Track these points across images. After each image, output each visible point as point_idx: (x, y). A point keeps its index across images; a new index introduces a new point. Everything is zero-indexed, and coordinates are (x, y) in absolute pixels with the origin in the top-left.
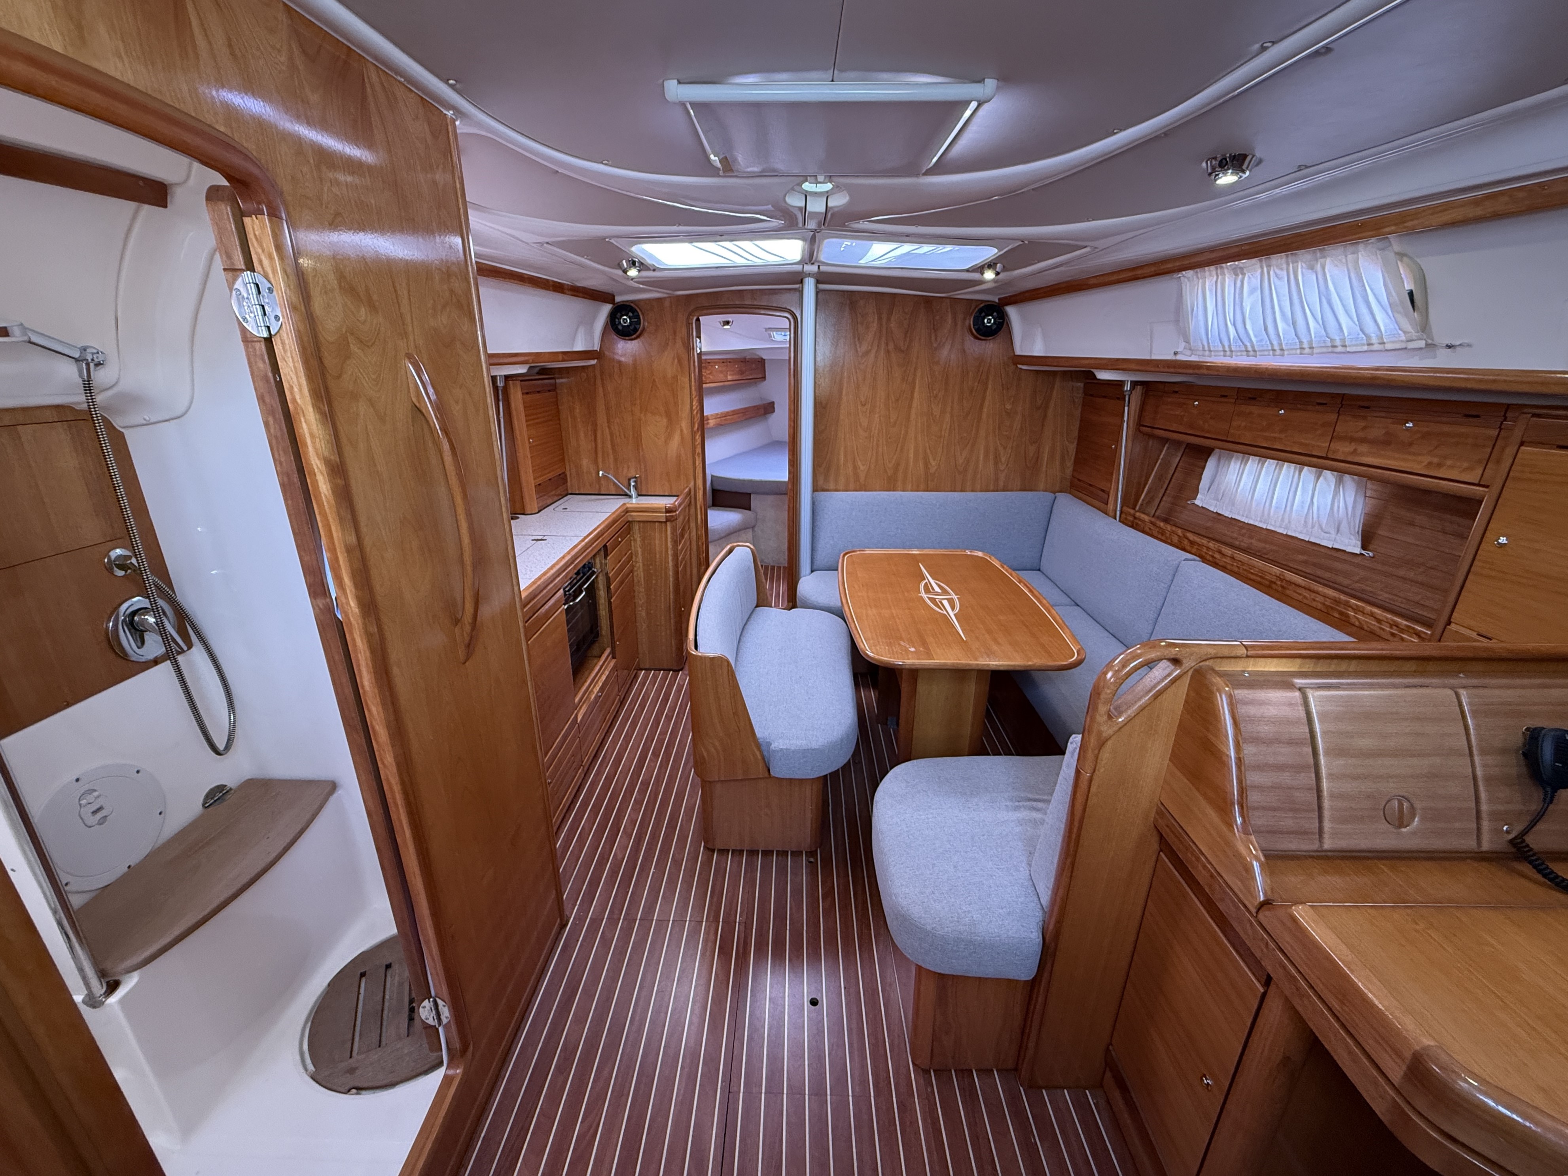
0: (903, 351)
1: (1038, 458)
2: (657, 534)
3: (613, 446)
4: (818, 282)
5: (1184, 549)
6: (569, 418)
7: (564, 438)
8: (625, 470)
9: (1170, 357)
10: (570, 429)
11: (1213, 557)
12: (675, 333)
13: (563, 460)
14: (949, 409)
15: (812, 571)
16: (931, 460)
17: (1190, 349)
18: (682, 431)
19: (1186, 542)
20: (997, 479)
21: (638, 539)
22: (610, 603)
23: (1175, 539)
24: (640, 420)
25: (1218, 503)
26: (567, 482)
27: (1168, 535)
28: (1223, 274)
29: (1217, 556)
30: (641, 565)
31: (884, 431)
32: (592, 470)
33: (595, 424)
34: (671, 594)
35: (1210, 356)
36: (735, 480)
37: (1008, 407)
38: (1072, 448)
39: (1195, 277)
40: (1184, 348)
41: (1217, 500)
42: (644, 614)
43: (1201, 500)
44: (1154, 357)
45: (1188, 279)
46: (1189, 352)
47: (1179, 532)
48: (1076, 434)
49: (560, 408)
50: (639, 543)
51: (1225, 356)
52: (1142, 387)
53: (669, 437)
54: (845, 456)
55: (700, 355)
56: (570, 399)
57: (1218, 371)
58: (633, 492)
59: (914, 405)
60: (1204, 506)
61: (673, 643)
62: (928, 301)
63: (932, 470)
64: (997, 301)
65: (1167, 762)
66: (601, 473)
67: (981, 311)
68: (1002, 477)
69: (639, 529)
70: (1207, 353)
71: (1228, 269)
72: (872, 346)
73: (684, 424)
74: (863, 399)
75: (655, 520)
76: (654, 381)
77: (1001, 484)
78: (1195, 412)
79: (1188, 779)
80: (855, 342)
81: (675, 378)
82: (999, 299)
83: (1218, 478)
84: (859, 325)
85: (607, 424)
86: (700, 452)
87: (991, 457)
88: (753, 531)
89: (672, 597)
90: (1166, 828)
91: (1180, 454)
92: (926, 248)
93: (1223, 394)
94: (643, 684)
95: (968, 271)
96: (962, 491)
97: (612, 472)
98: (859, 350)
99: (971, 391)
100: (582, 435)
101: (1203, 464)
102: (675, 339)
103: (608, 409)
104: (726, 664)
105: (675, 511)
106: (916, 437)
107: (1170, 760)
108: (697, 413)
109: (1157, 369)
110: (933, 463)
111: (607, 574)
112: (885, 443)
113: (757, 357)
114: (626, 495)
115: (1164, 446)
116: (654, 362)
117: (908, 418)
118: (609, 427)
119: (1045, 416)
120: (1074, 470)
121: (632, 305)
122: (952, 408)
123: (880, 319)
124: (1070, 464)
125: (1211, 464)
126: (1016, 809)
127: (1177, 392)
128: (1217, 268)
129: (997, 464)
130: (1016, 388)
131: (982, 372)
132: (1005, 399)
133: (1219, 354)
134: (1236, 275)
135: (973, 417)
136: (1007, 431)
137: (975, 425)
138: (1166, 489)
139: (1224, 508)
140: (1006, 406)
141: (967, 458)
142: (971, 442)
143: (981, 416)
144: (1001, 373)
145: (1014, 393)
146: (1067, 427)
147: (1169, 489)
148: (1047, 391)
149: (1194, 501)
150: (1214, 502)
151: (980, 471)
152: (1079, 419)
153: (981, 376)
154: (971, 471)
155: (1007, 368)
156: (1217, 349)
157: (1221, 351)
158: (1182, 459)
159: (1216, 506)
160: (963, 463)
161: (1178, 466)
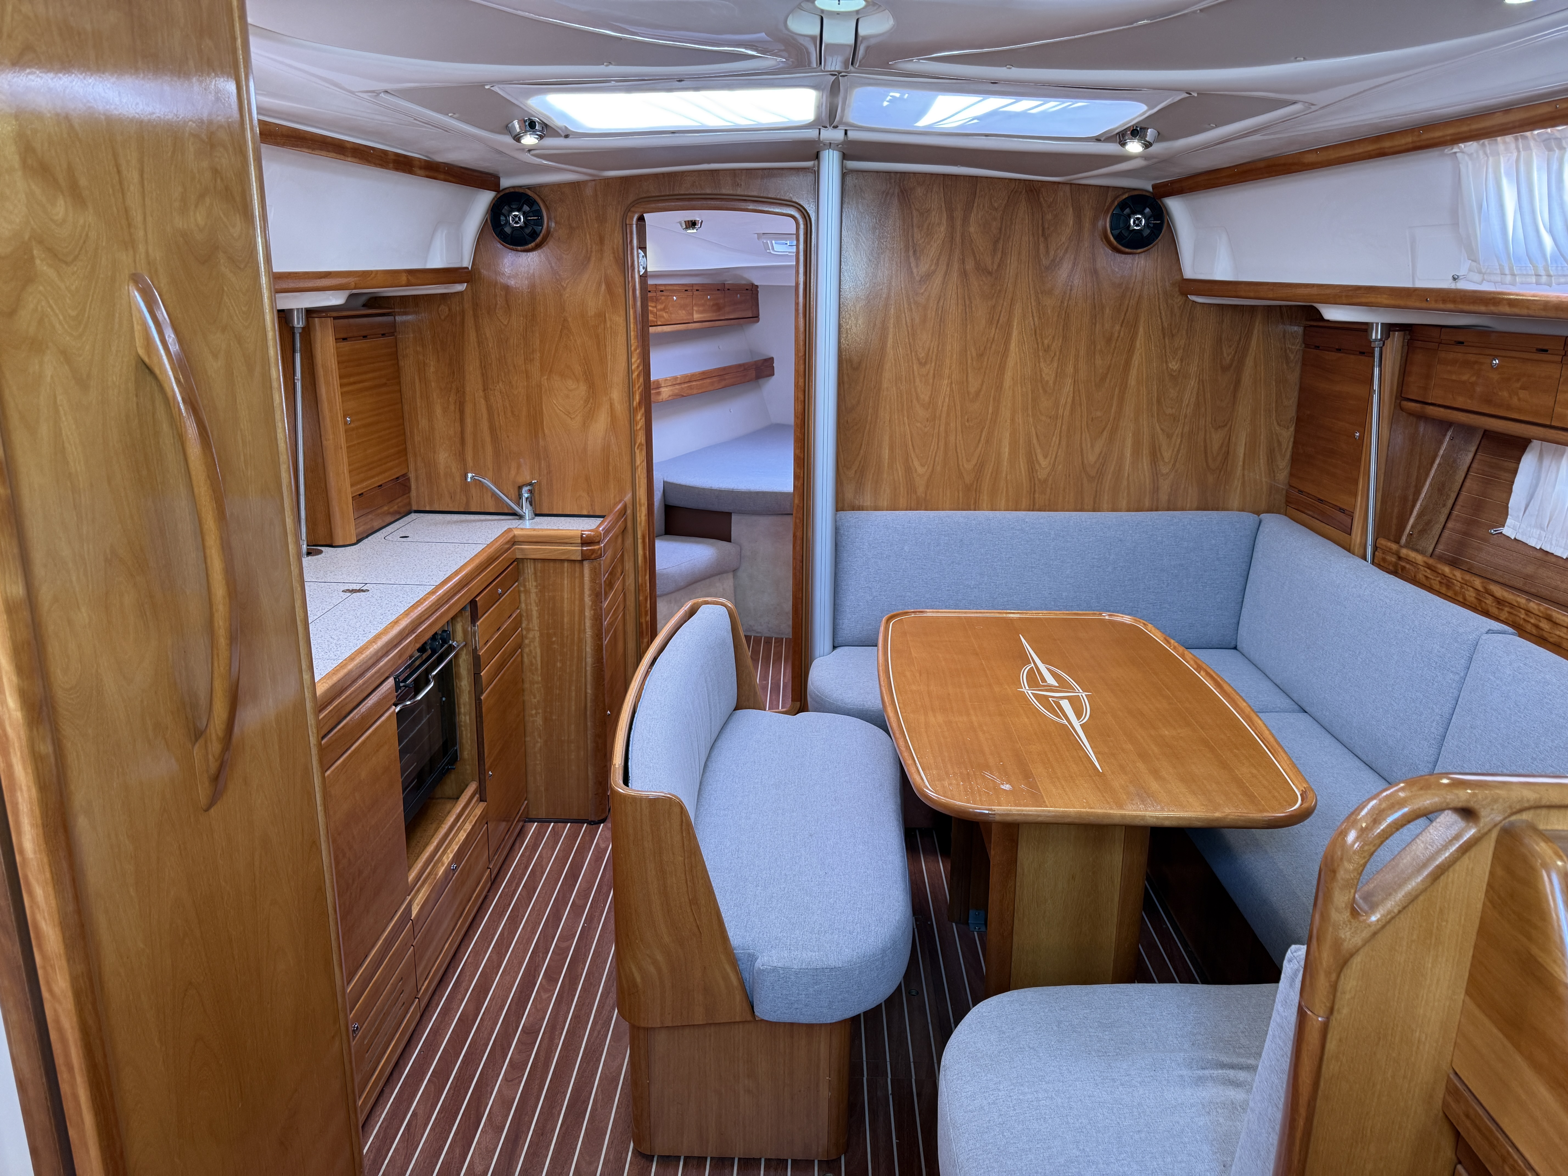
0: (990, 273)
1: (1227, 453)
2: (566, 582)
3: (492, 429)
4: (845, 157)
5: (1486, 614)
6: (417, 381)
7: (406, 416)
8: (513, 472)
9: (1446, 284)
10: (418, 400)
11: (1537, 627)
12: (602, 240)
13: (403, 453)
14: (1070, 369)
15: (834, 647)
16: (1040, 457)
17: (1480, 272)
18: (611, 405)
19: (1489, 601)
20: (1156, 490)
21: (534, 590)
22: (478, 703)
23: (1471, 595)
24: (540, 386)
25: (1543, 534)
26: (409, 489)
27: (1457, 588)
28: (1528, 148)
29: (1544, 625)
30: (537, 634)
31: (958, 408)
32: (454, 470)
33: (461, 392)
34: (589, 686)
35: (1513, 284)
36: (704, 489)
37: (1174, 365)
38: (1287, 435)
39: (1481, 153)
40: (1470, 270)
41: (1542, 528)
42: (539, 720)
43: (1514, 528)
44: (1420, 284)
45: (1470, 155)
46: (1477, 277)
47: (1478, 583)
48: (1292, 413)
49: (401, 363)
50: (533, 596)
51: (1537, 283)
52: (1402, 333)
53: (589, 416)
54: (892, 449)
55: (644, 277)
56: (419, 349)
57: (1528, 308)
58: (527, 510)
59: (1011, 362)
60: (1519, 538)
61: (590, 774)
62: (1032, 190)
63: (1042, 474)
64: (1151, 189)
65: (1461, 996)
66: (470, 475)
67: (1123, 205)
68: (1165, 486)
69: (535, 573)
70: (1508, 278)
71: (1535, 139)
72: (937, 264)
73: (617, 395)
74: (922, 355)
75: (563, 558)
76: (565, 320)
77: (1164, 497)
78: (1495, 377)
79: (1501, 1030)
80: (908, 257)
81: (601, 316)
82: (1154, 187)
83: (1540, 492)
84: (916, 230)
85: (481, 393)
86: (644, 442)
87: (1145, 452)
88: (734, 577)
89: (589, 691)
90: (1464, 1118)
91: (1473, 449)
92: (1025, 105)
93: (1540, 347)
94: (534, 847)
95: (1098, 139)
96: (1094, 510)
97: (490, 473)
98: (915, 270)
99: (1109, 340)
100: (438, 410)
101: (1514, 465)
102: (601, 251)
103: (484, 367)
104: (677, 810)
105: (598, 543)
106: (1013, 420)
107: (1468, 993)
108: (638, 375)
109: (1424, 305)
110: (1044, 463)
111: (475, 650)
112: (959, 428)
113: (743, 282)
114: (514, 514)
115: (1445, 435)
116: (565, 289)
117: (999, 387)
118: (487, 399)
119: (1238, 383)
120: (1291, 475)
121: (529, 193)
122: (1076, 370)
123: (951, 218)
124: (1283, 464)
125: (1528, 463)
126: (1200, 1081)
127: (1462, 343)
128: (1516, 139)
129: (1155, 463)
130: (1187, 333)
131: (1127, 310)
132: (1168, 354)
133: (1529, 280)
134: (1550, 149)
135: (1112, 384)
136: (1172, 408)
137: (1115, 397)
138: (1452, 509)
139: (1554, 543)
140: (1170, 365)
141: (1103, 453)
142: (1109, 426)
143: (1127, 383)
144: (1159, 309)
145: (1182, 342)
146: (1276, 402)
147: (1457, 507)
148: (1240, 339)
149: (1501, 530)
150: (1536, 532)
151: (1126, 475)
152: (1297, 387)
153: (1125, 314)
154: (1110, 476)
155: (1170, 301)
156: (1525, 273)
157: (1532, 275)
158: (1478, 457)
159: (1539, 539)
160: (1095, 463)
161: (1471, 469)
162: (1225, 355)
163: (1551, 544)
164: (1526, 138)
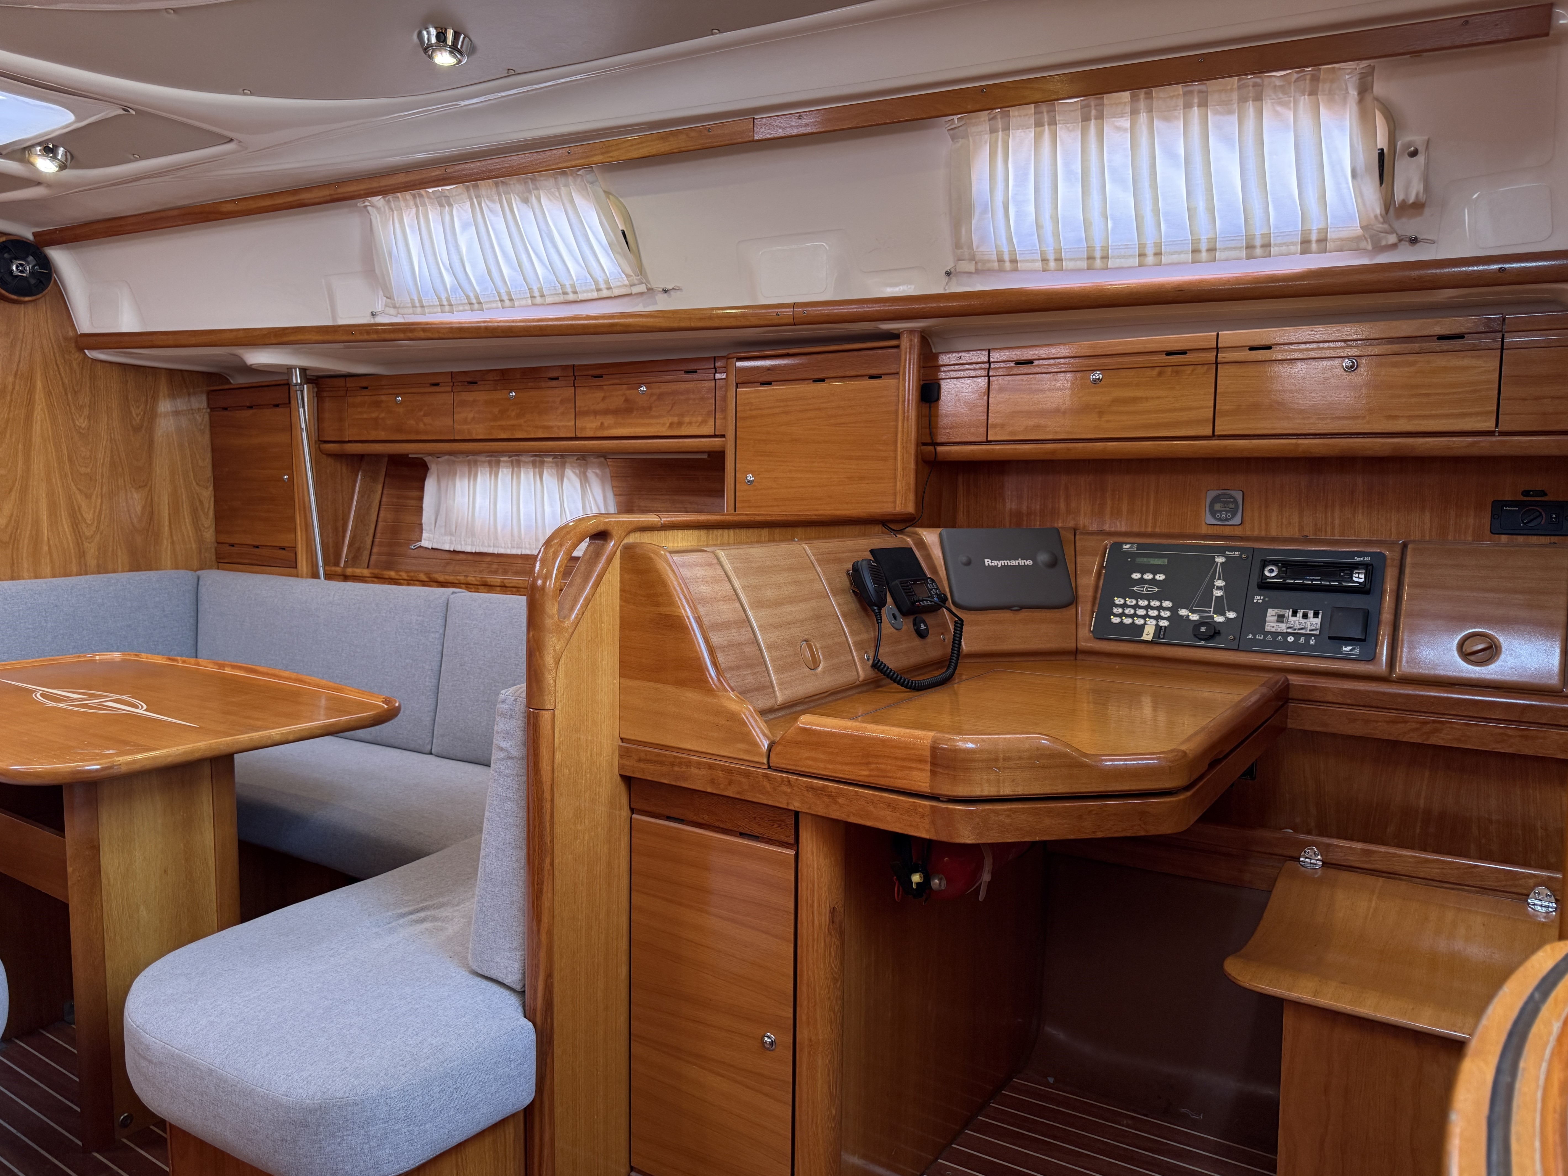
1: (151, 514)
9: (366, 320)
11: (480, 588)
17: (395, 307)
20: (82, 554)
23: (419, 584)
25: (453, 538)
28: (424, 205)
35: (425, 314)
37: (81, 423)
38: (207, 495)
39: (386, 207)
40: (386, 306)
41: (451, 534)
43: (430, 539)
44: (342, 322)
45: (378, 209)
46: (393, 311)
47: (422, 575)
48: (209, 472)
51: (442, 312)
52: (311, 385)
57: (439, 332)
60: (434, 546)
64: (28, 236)
68: (91, 549)
70: (419, 310)
71: (429, 198)
77: (92, 562)
78: (401, 410)
79: (651, 680)
82: (35, 234)
83: (444, 506)
87: (64, 514)
90: (637, 764)
91: (380, 487)
93: (432, 382)
96: (13, 577)
99: (3, 392)
101: (417, 493)
115: (357, 475)
119: (151, 442)
120: (218, 531)
124: (208, 523)
125: (430, 485)
128: (414, 197)
129: (77, 526)
130: (91, 392)
131: (19, 361)
132: (73, 411)
133: (435, 310)
134: (441, 206)
135: (14, 440)
136: (86, 467)
137: (20, 455)
138: (374, 537)
139: (463, 543)
140: (77, 423)
141: (15, 515)
142: (17, 486)
143: (30, 440)
144: (57, 364)
145: (87, 400)
146: (192, 463)
147: (378, 535)
148: (147, 400)
149: (418, 544)
150: (447, 538)
151: (46, 539)
152: (209, 449)
153: (18, 366)
154: (26, 541)
155: (67, 357)
156: (431, 304)
157: (437, 306)
158: (385, 492)
159: (451, 543)
160: (7, 526)
161: (382, 503)
162: (135, 416)
163: (461, 545)
164: (421, 196)
